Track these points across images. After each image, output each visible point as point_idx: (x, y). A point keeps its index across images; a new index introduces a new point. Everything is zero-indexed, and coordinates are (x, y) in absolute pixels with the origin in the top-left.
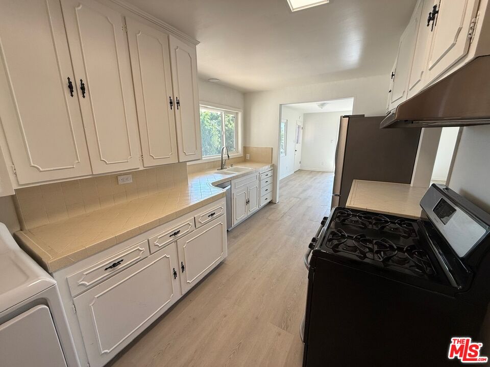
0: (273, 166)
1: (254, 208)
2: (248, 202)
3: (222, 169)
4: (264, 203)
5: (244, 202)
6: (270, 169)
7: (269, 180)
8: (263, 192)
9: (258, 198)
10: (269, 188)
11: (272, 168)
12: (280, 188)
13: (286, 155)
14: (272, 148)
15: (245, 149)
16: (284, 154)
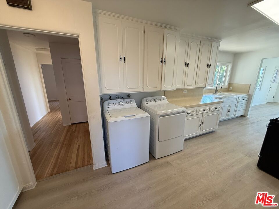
0: (249, 95)
1: (231, 115)
2: (229, 111)
3: (215, 93)
4: (238, 114)
5: (227, 110)
6: (247, 96)
7: (245, 103)
8: (239, 108)
9: (235, 111)
10: (244, 107)
11: (248, 96)
12: (251, 110)
13: (260, 90)
14: (250, 85)
15: (230, 85)
16: (259, 90)
